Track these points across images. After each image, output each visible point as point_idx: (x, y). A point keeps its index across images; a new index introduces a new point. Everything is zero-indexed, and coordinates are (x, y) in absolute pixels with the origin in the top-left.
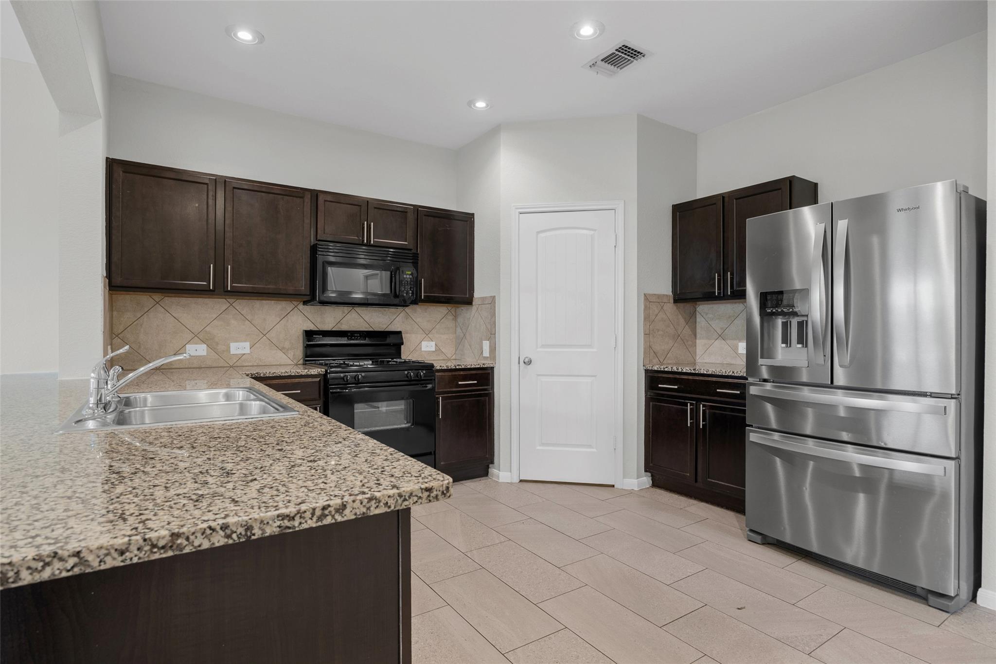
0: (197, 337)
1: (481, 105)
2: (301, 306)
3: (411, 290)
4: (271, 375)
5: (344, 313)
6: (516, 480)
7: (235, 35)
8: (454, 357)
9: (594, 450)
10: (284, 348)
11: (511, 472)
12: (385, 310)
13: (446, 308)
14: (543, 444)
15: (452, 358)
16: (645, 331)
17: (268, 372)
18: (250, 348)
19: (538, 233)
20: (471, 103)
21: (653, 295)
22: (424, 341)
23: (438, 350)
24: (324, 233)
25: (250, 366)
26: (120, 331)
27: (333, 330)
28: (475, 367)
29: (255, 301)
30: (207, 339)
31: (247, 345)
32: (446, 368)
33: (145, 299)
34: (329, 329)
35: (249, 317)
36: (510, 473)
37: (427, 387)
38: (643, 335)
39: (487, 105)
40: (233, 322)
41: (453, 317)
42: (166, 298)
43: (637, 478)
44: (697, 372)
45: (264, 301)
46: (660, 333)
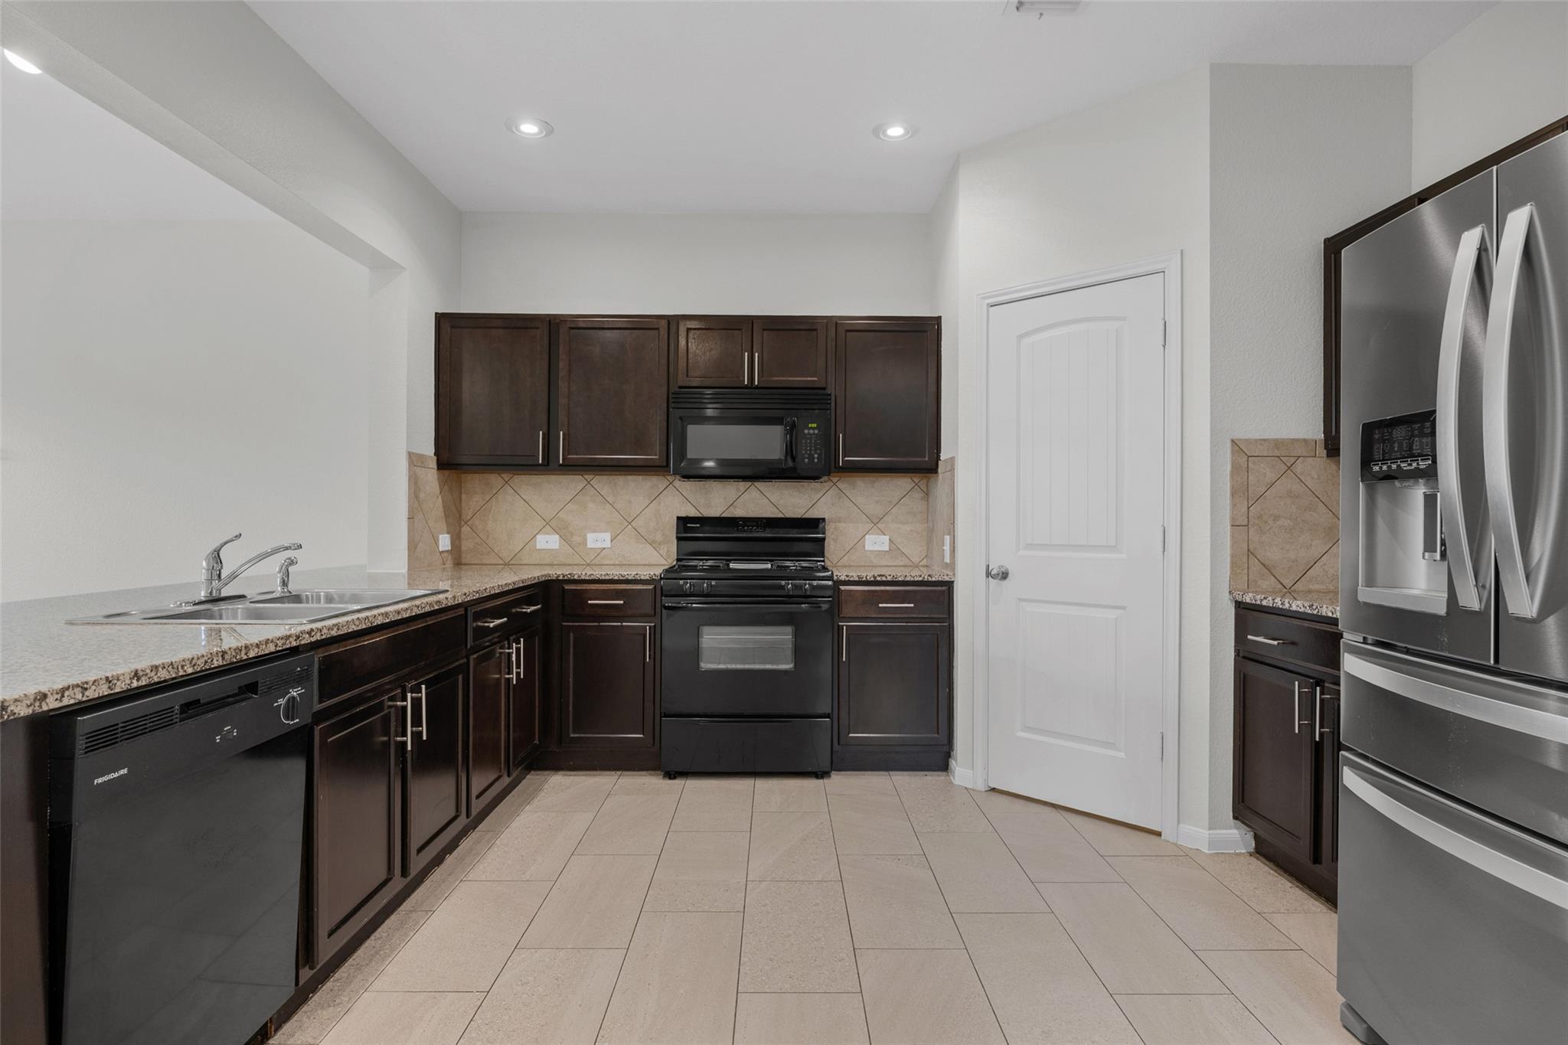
0: (551, 525)
1: (896, 131)
2: (677, 483)
3: (816, 453)
4: (587, 578)
5: (740, 492)
6: (981, 786)
7: (517, 128)
8: (924, 562)
9: (1122, 755)
10: (654, 542)
11: (973, 770)
12: (803, 486)
13: (910, 480)
14: (1028, 729)
15: (921, 564)
16: (1233, 519)
17: (584, 574)
18: (612, 541)
19: (1021, 337)
20: (878, 131)
21: (1256, 441)
22: (870, 534)
23: (894, 549)
24: (687, 376)
25: (612, 565)
26: (469, 518)
27: (723, 516)
28: (912, 579)
29: (619, 477)
30: (560, 528)
31: (607, 536)
32: (857, 579)
33: (495, 479)
34: (717, 515)
35: (610, 499)
36: (971, 772)
37: (820, 607)
38: (1229, 527)
39: (907, 132)
40: (591, 505)
41: (923, 495)
42: (516, 476)
43: (1210, 829)
44: (1315, 612)
45: (630, 477)
46: (1282, 522)
